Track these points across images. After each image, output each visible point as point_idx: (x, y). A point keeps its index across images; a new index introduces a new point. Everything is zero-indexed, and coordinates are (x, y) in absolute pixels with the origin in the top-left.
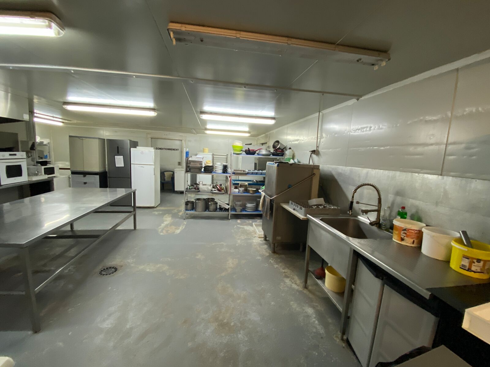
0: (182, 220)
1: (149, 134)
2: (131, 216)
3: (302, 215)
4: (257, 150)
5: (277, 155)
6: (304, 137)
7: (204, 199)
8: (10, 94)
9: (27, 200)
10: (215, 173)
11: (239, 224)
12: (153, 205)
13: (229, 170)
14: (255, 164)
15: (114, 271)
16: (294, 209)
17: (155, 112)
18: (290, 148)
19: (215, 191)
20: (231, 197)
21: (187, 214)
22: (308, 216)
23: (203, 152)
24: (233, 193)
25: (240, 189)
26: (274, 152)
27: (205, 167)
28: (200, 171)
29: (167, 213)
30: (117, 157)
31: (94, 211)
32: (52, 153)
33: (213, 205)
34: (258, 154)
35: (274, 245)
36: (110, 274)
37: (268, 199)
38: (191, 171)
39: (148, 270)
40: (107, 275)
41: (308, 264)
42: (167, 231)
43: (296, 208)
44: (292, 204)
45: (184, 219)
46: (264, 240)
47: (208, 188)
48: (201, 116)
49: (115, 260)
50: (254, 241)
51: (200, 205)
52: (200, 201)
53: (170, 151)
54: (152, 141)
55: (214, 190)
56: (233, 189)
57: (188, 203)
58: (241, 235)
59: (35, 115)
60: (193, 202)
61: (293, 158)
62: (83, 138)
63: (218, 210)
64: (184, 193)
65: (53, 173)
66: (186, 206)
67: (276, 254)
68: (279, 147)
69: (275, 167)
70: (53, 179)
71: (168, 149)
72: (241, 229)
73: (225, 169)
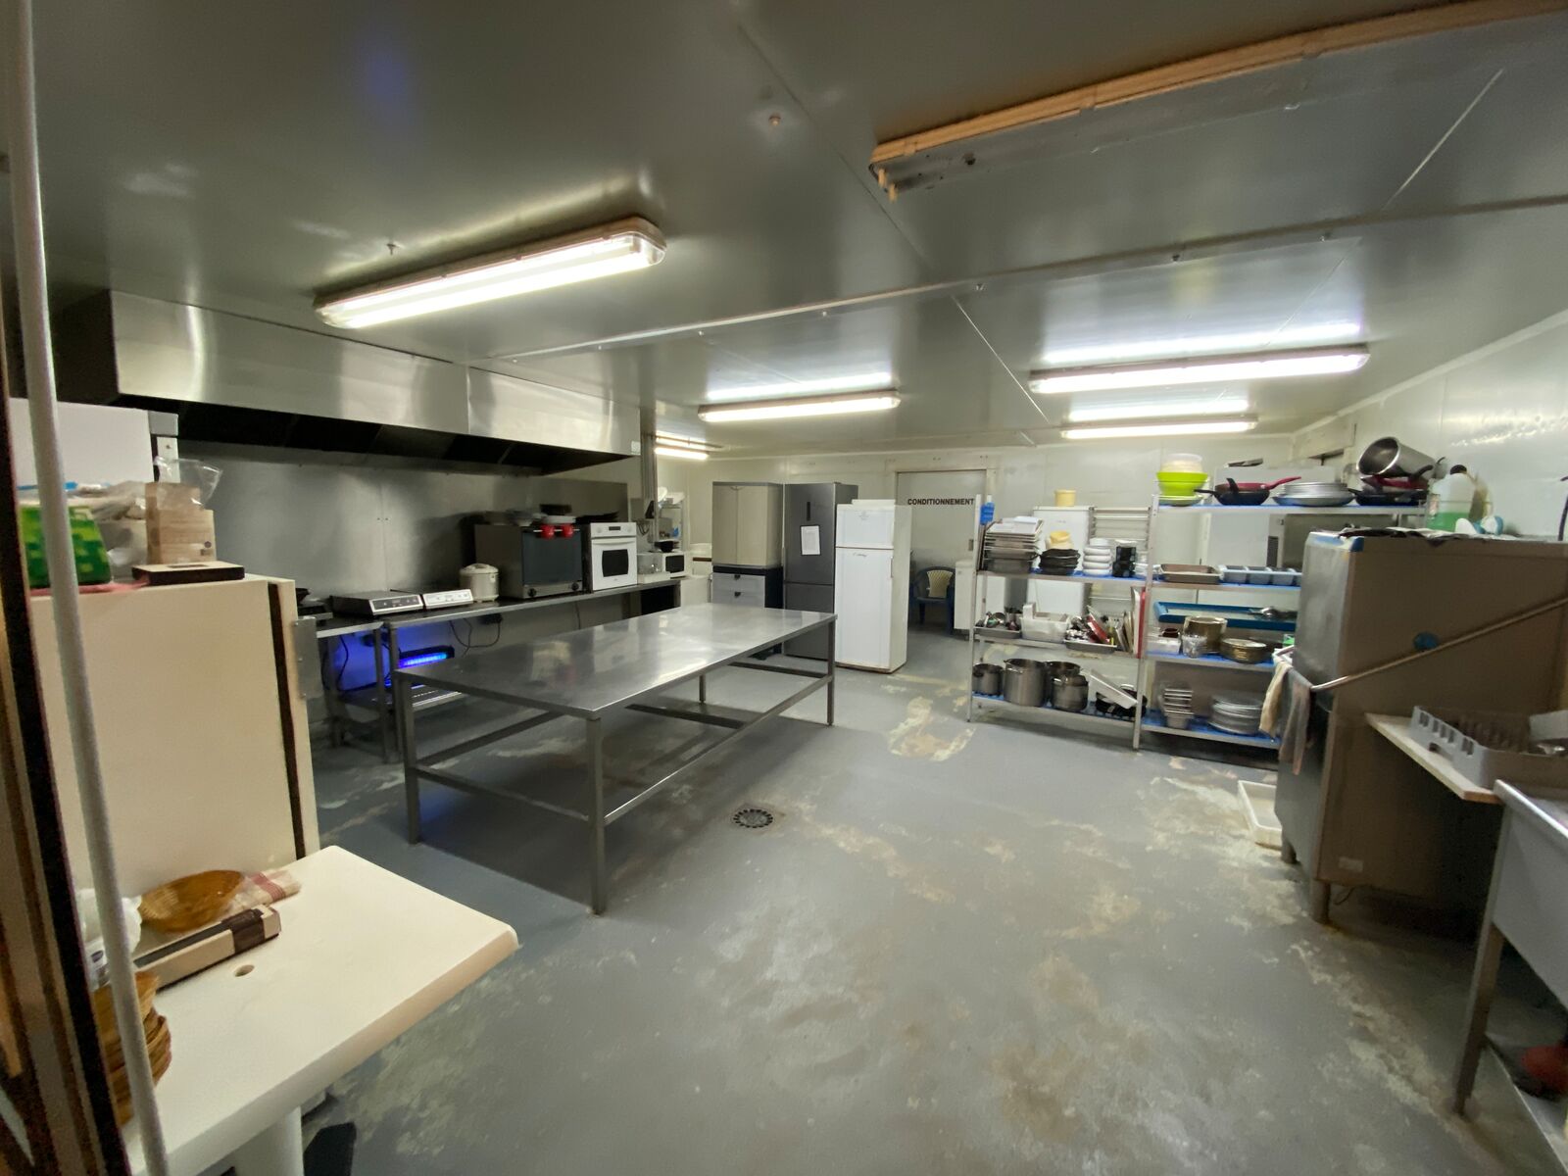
0: (962, 724)
1: (890, 460)
2: (822, 685)
3: (1466, 775)
4: (1272, 483)
5: (1388, 501)
6: (1540, 415)
7: (1039, 665)
8: (611, 403)
9: (634, 621)
10: (1084, 575)
11: (1175, 773)
12: (884, 666)
13: (1141, 566)
14: (1273, 542)
15: (765, 822)
16: (1434, 748)
17: (894, 396)
18: (1459, 469)
19: (1078, 641)
20: (1149, 666)
21: (980, 707)
22: (1501, 788)
23: (1056, 505)
24: (1151, 653)
25: (1186, 638)
26: (1366, 491)
27: (1043, 557)
28: (1027, 569)
29: (918, 695)
30: (805, 530)
31: (732, 661)
32: (688, 525)
33: (1069, 689)
34: (1280, 501)
35: (1327, 887)
36: (754, 827)
37: (1302, 685)
38: (996, 567)
39: (842, 845)
40: (748, 827)
41: (1482, 1012)
42: (912, 748)
43: (1443, 742)
44: (1424, 721)
45: (969, 721)
46: (1283, 859)
47: (1052, 627)
48: (1034, 387)
49: (772, 796)
50: (1231, 852)
51: (1023, 683)
52: (1021, 670)
53: (949, 506)
54: (897, 482)
55: (1076, 637)
56: (1156, 635)
57: (982, 671)
58: (1178, 818)
59: (658, 440)
60: (1001, 668)
61: (1476, 513)
62: (739, 487)
63: (1090, 708)
64: (971, 639)
65: (681, 569)
66: (976, 679)
67: (1330, 929)
68: (1396, 466)
69: (1342, 551)
70: (679, 582)
71: (943, 502)
72: (1178, 795)
73: (1124, 562)
